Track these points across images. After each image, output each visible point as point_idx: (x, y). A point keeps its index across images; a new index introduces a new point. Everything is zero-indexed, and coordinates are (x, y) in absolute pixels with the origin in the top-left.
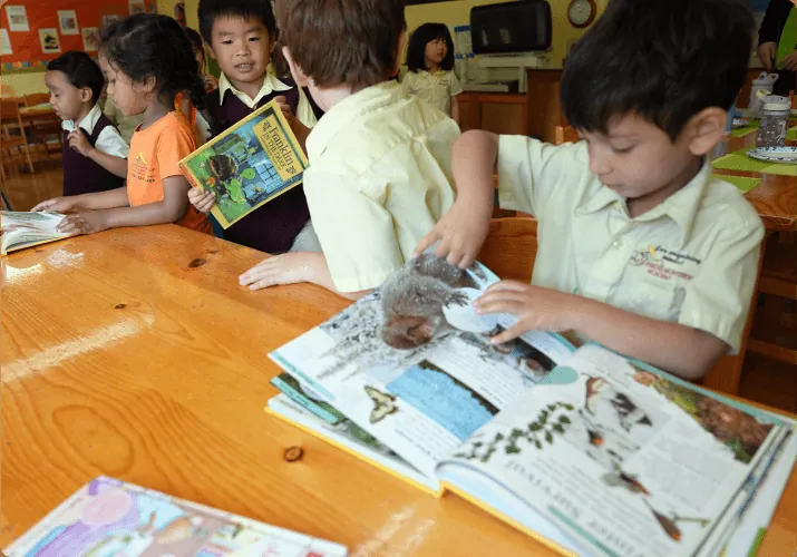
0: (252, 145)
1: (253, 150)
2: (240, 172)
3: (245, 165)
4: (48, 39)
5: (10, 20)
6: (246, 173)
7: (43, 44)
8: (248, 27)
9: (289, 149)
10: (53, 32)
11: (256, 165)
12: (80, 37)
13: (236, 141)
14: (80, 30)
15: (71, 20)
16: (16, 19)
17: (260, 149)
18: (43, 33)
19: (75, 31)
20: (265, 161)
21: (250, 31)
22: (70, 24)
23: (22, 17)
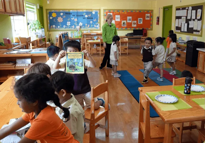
0: (71, 60)
1: (72, 60)
2: (75, 65)
3: (74, 63)
4: (124, 23)
5: (116, 18)
6: (76, 64)
7: (122, 24)
8: (74, 49)
9: (76, 54)
10: (125, 21)
11: (75, 61)
12: (131, 23)
13: (69, 62)
14: (132, 22)
15: (130, 19)
16: (117, 18)
17: (73, 59)
18: (123, 22)
19: (131, 22)
20: (76, 60)
21: (75, 50)
22: (130, 20)
23: (119, 18)
